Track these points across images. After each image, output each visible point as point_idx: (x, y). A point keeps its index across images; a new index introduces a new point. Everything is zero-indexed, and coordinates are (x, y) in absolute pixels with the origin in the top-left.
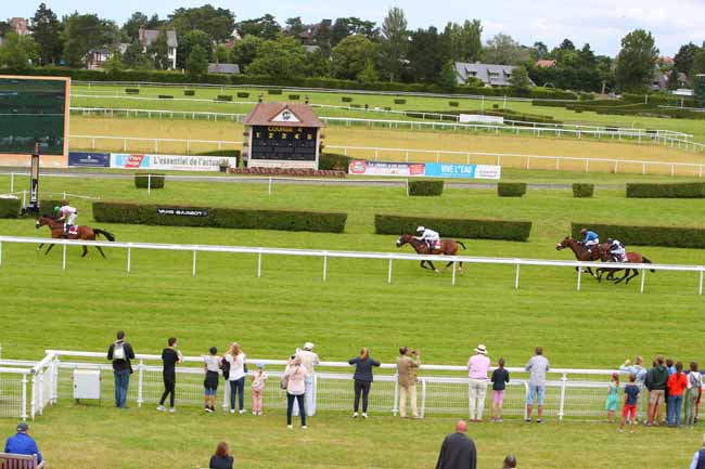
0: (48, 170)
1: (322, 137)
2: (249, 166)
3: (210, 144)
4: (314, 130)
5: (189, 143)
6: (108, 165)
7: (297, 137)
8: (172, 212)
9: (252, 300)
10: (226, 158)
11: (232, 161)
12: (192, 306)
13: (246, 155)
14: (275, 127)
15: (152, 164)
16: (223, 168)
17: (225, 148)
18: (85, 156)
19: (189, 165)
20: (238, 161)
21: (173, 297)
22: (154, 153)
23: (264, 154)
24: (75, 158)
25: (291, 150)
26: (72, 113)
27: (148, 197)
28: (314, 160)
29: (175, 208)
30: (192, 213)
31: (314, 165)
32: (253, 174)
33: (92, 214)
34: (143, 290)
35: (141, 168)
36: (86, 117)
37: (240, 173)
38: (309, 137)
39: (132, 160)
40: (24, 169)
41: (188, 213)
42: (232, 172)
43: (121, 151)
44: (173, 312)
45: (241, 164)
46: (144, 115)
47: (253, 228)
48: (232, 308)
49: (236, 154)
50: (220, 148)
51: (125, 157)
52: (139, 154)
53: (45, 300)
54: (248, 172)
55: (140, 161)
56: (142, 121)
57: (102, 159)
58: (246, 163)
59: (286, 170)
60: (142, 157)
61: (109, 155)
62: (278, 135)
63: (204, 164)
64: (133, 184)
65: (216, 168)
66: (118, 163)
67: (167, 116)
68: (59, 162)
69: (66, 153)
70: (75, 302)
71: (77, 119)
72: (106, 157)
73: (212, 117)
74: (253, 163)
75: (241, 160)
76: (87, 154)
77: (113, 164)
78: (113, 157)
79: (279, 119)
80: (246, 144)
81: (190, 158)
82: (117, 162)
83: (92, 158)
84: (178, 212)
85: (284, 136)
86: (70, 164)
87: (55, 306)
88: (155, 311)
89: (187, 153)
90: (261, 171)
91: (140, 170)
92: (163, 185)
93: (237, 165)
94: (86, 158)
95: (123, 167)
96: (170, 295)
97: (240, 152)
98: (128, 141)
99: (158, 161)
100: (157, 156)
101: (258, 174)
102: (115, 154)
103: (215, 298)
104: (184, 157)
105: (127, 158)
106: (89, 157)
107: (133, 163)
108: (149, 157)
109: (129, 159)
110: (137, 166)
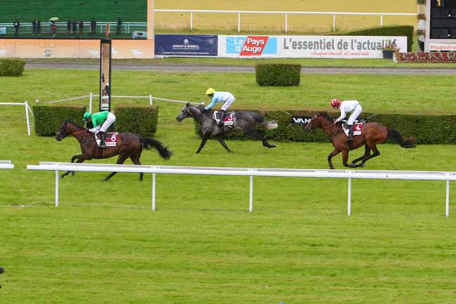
0: (124, 62)
2: (427, 49)
3: (365, 17)
5: (335, 16)
6: (215, 52)
9: (438, 252)
10: (392, 38)
11: (401, 43)
12: (350, 262)
13: (421, 33)
15: (281, 50)
16: (388, 54)
17: (388, 24)
18: (179, 39)
19: (337, 50)
20: (410, 43)
21: (319, 249)
22: (283, 33)
23: (449, 30)
24: (164, 43)
27: (276, 99)
32: (433, 60)
33: (193, 126)
34: (276, 240)
35: (263, 56)
37: (414, 60)
39: (250, 45)
40: (88, 61)
42: (402, 58)
43: (234, 31)
44: (320, 271)
45: (415, 46)
47: (437, 142)
48: (411, 264)
49: (407, 31)
50: (381, 24)
51: (240, 41)
52: (260, 36)
53: (125, 257)
54: (425, 57)
55: (262, 46)
57: (206, 44)
58: (422, 45)
60: (266, 39)
61: (216, 38)
63: (359, 48)
64: (253, 80)
65: (378, 54)
68: (142, 50)
69: (150, 35)
70: (172, 259)
72: (211, 41)
74: (433, 45)
75: (415, 39)
76: (185, 37)
77: (222, 52)
78: (222, 40)
80: (421, 17)
81: (337, 39)
82: (227, 47)
83: (191, 42)
86: (157, 52)
87: (144, 266)
88: (292, 269)
89: (332, 31)
90: (445, 55)
91: (263, 59)
92: (299, 80)
93: (409, 49)
94: (182, 43)
95: (237, 56)
96: (314, 245)
97: (412, 28)
98: (242, 15)
99: (289, 45)
100: (290, 37)
101: (441, 61)
102: (226, 36)
103: (382, 250)
104: (329, 39)
105: (242, 42)
106: (186, 41)
107: (252, 49)
108: (276, 39)
109: (246, 44)
110: (259, 53)
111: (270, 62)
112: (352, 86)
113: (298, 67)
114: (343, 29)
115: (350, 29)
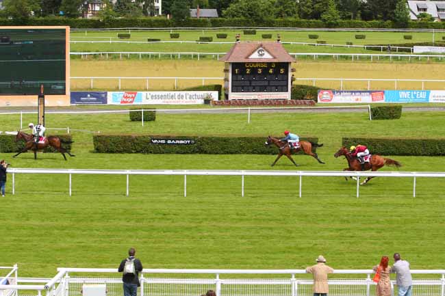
1: (293, 70)
2: (230, 99)
4: (285, 65)
5: (176, 79)
6: (105, 102)
7: (271, 71)
8: (163, 142)
10: (209, 92)
11: (215, 95)
13: (226, 89)
14: (251, 63)
15: (144, 100)
16: (207, 101)
19: (177, 100)
20: (220, 95)
21: (168, 217)
22: (146, 90)
23: (243, 88)
24: (76, 97)
25: (266, 83)
26: (72, 57)
27: (142, 129)
28: (287, 91)
29: (167, 138)
30: (182, 142)
31: (287, 96)
32: (234, 105)
33: (93, 145)
35: (134, 103)
36: (84, 60)
37: (222, 105)
38: (282, 71)
39: (126, 97)
40: (31, 108)
41: (178, 142)
42: (215, 104)
43: (117, 89)
44: (168, 230)
45: (223, 97)
46: (136, 57)
49: (218, 88)
51: (120, 95)
52: (132, 92)
54: (229, 104)
55: (133, 98)
56: (134, 62)
57: (100, 97)
58: (227, 96)
59: (262, 101)
60: (135, 94)
61: (106, 93)
62: (254, 71)
63: (190, 98)
64: (128, 118)
65: (201, 102)
68: (63, 100)
69: (68, 92)
71: (77, 62)
72: (103, 95)
73: (195, 56)
74: (233, 96)
75: (223, 93)
76: (88, 93)
77: (110, 101)
78: (110, 94)
79: (255, 56)
80: (226, 80)
81: (177, 93)
83: (92, 96)
84: (169, 142)
85: (260, 71)
86: (72, 102)
88: (152, 229)
89: (174, 88)
90: (240, 102)
91: (134, 105)
92: (155, 118)
93: (219, 98)
94: (86, 96)
95: (119, 103)
96: (165, 215)
97: (221, 86)
98: (122, 80)
99: (149, 97)
100: (148, 92)
101: (238, 105)
102: (112, 93)
103: (205, 217)
104: (172, 93)
105: (122, 95)
106: (89, 95)
107: (128, 100)
108: (141, 94)
109: (124, 97)
110: (131, 102)
112: (186, 121)
114: (181, 87)
115: (185, 87)
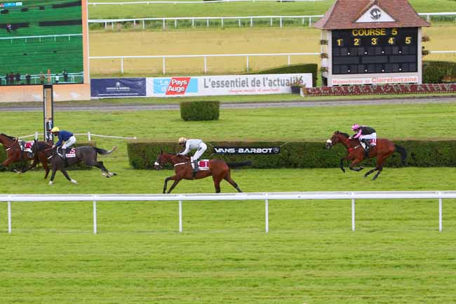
1: (425, 39)
2: (330, 84)
3: (274, 58)
4: (413, 32)
5: (248, 57)
6: (143, 92)
7: (391, 41)
8: (232, 151)
9: (347, 262)
10: (299, 75)
11: (307, 79)
12: (269, 274)
13: (324, 70)
14: (362, 30)
15: (201, 89)
16: (296, 89)
18: (112, 82)
19: (250, 88)
20: (315, 79)
21: (242, 263)
22: (203, 74)
23: (349, 67)
24: (99, 86)
25: (384, 60)
26: (93, 27)
28: (416, 71)
29: (237, 146)
30: (260, 151)
31: (416, 78)
32: (335, 93)
33: (127, 158)
34: (204, 256)
35: (186, 94)
36: (110, 31)
37: (319, 94)
38: (408, 40)
39: (174, 85)
40: (34, 104)
41: (254, 150)
42: (308, 92)
43: (160, 74)
44: (243, 282)
45: (320, 81)
46: (186, 24)
49: (311, 68)
50: (289, 63)
51: (165, 82)
52: (183, 77)
53: (72, 276)
54: (329, 91)
55: (185, 86)
56: (183, 32)
57: (135, 86)
58: (325, 81)
59: (379, 87)
60: (188, 80)
61: (144, 79)
62: (365, 41)
63: (270, 85)
64: (179, 116)
65: (285, 89)
66: (157, 90)
67: (215, 24)
68: (81, 93)
69: (87, 80)
70: (114, 276)
71: (99, 34)
72: (140, 83)
73: (276, 22)
74: (335, 80)
75: (319, 76)
76: (117, 80)
77: (150, 92)
78: (150, 82)
79: (366, 18)
80: (324, 56)
81: (251, 77)
83: (123, 84)
84: (241, 151)
85: (374, 41)
86: (93, 94)
87: (89, 283)
88: (219, 282)
89: (246, 71)
90: (346, 89)
91: (186, 98)
92: (218, 115)
93: (314, 84)
94: (114, 86)
95: (163, 95)
96: (237, 260)
97: (316, 66)
98: (167, 59)
99: (209, 84)
100: (207, 77)
101: (343, 93)
102: (152, 78)
103: (297, 262)
104: (243, 77)
105: (167, 83)
106: (118, 84)
107: (176, 89)
108: (197, 79)
109: (171, 85)
110: (182, 92)
111: (193, 100)
112: (265, 119)
113: (217, 103)
114: (255, 69)
115: (263, 68)
